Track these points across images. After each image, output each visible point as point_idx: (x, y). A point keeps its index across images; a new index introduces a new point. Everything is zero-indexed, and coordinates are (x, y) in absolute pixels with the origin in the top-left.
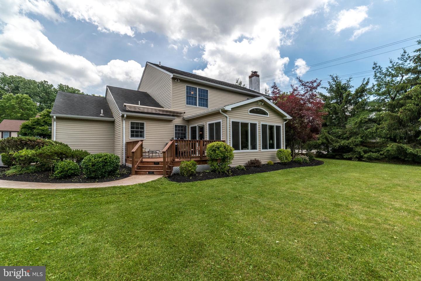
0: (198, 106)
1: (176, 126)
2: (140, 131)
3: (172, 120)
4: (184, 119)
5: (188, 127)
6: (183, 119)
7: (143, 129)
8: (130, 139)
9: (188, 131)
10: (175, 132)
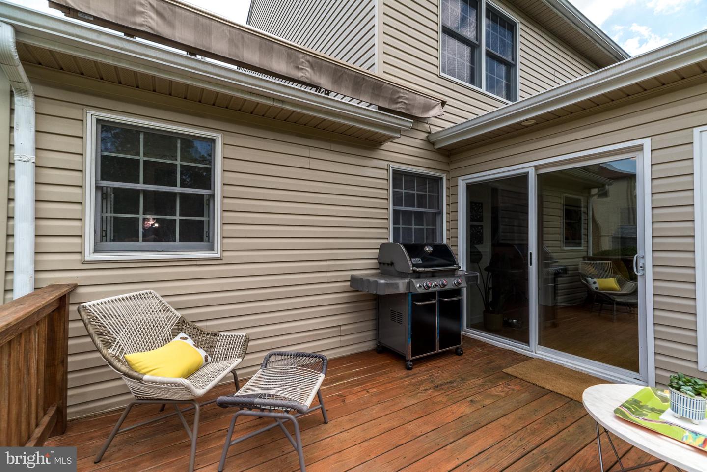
0: (483, 90)
1: (397, 174)
2: (182, 195)
3: (381, 144)
4: (430, 142)
5: (453, 187)
6: (428, 141)
7: (209, 188)
8: (89, 255)
9: (453, 203)
10: (394, 211)
